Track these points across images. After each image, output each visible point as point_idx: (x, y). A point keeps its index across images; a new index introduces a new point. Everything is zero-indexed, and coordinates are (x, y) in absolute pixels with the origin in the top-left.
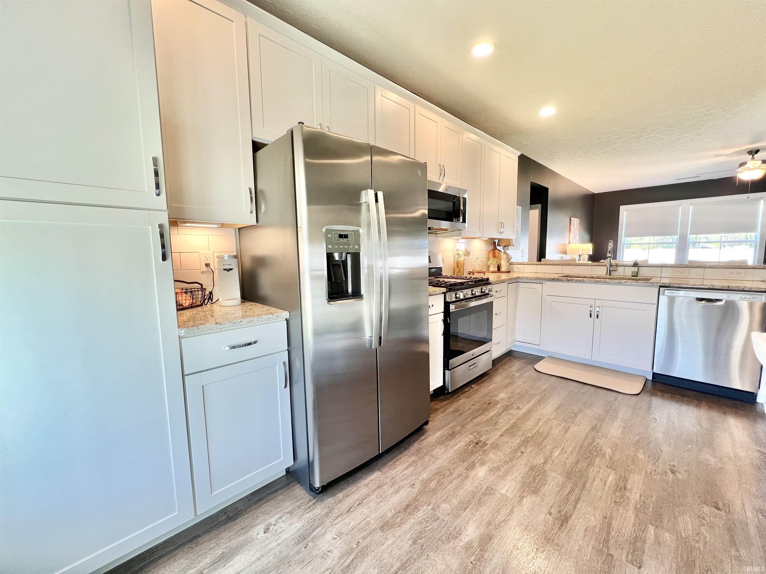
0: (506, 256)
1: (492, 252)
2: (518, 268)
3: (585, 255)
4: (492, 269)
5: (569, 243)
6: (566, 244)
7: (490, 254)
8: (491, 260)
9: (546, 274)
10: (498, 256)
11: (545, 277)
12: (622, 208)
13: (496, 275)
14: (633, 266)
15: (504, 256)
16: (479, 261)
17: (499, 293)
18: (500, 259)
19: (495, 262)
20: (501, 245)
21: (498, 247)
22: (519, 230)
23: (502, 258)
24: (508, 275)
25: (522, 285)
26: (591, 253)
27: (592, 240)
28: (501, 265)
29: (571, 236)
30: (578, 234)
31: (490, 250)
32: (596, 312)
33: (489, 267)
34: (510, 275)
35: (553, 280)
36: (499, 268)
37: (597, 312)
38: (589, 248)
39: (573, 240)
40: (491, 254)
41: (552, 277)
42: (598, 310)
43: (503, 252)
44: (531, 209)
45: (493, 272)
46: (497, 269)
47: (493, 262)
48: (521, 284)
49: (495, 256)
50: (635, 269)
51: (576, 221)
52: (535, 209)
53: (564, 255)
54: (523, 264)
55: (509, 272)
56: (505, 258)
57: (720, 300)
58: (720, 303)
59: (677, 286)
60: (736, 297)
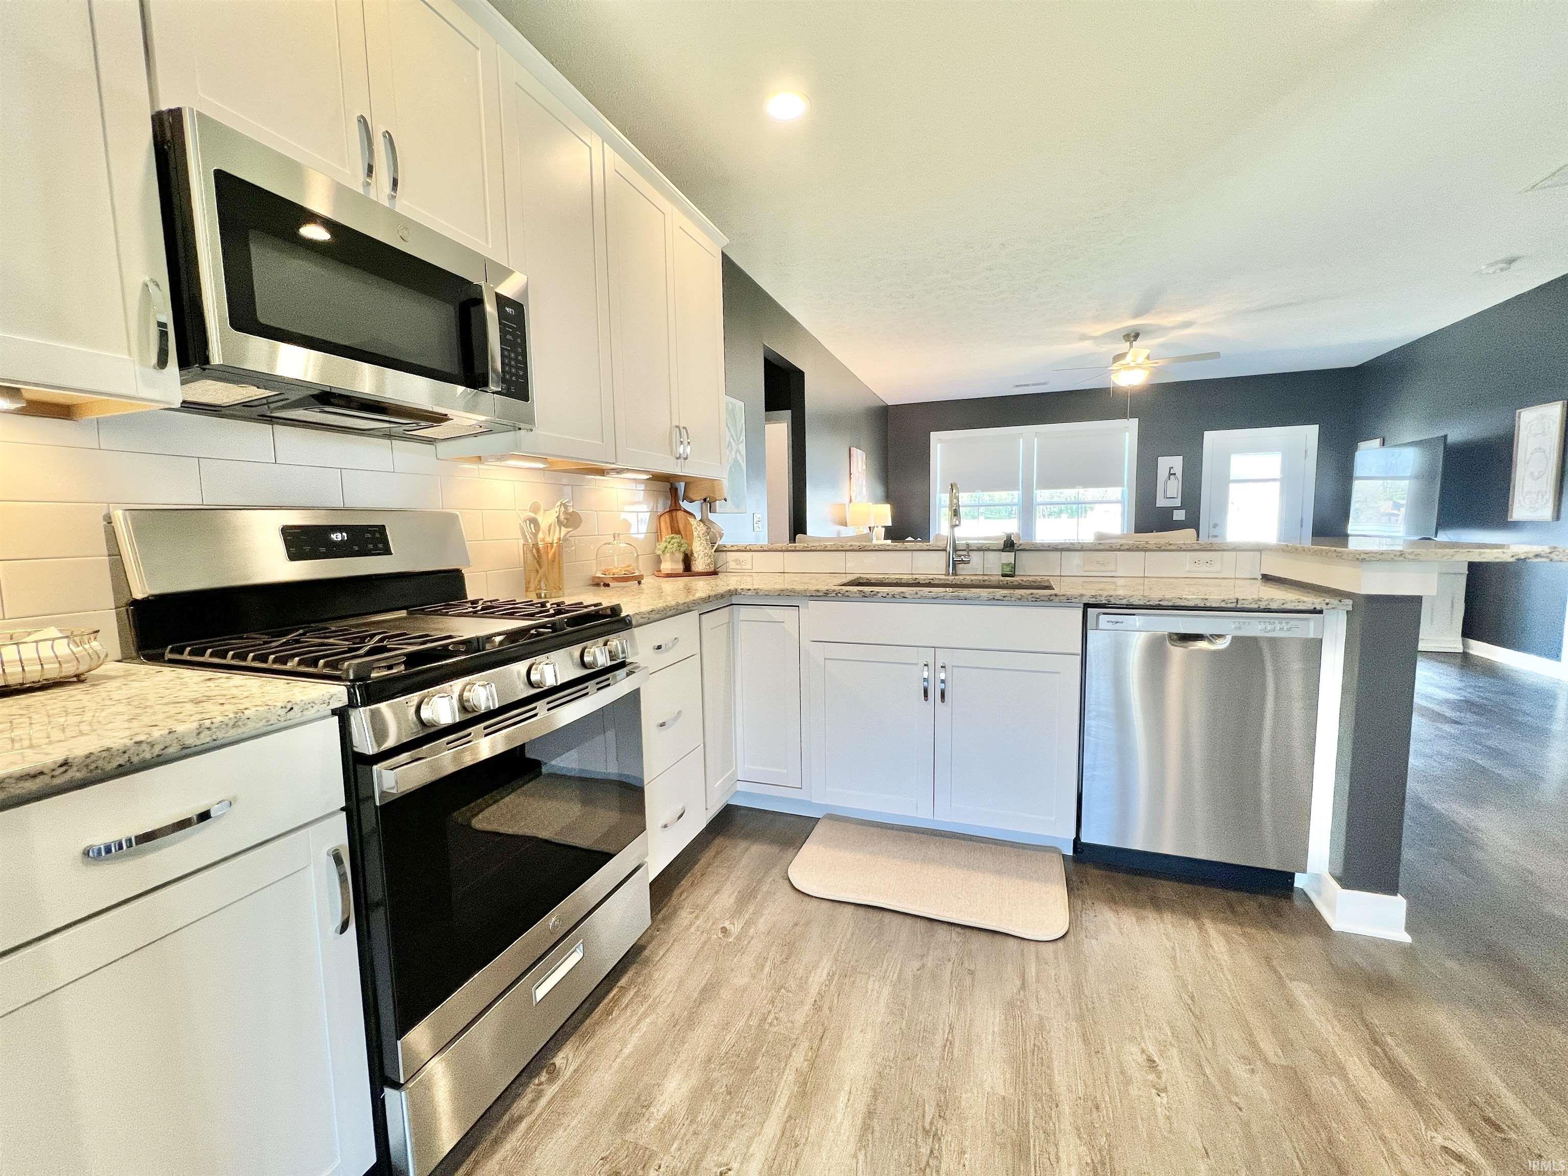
0: (705, 528)
1: (667, 516)
2: (737, 561)
3: (880, 527)
4: (667, 566)
5: (851, 501)
6: (845, 505)
7: (663, 524)
8: (664, 539)
9: (806, 578)
10: (685, 528)
11: (806, 587)
12: (934, 435)
13: (681, 582)
14: (1003, 550)
15: (699, 529)
16: (623, 545)
17: (668, 650)
18: (689, 537)
19: (675, 545)
20: (693, 497)
21: (685, 505)
22: (740, 461)
23: (695, 534)
24: (713, 582)
25: (744, 612)
26: (890, 524)
27: (888, 498)
28: (692, 553)
29: (854, 488)
30: (864, 483)
31: (661, 510)
32: (938, 682)
33: (658, 560)
34: (719, 582)
35: (825, 595)
36: (687, 561)
37: (943, 681)
38: (884, 514)
39: (856, 497)
40: (665, 521)
41: (823, 588)
42: (943, 676)
43: (699, 517)
44: (768, 420)
45: (669, 576)
46: (680, 567)
47: (670, 546)
48: (743, 609)
49: (675, 530)
50: (1008, 557)
51: (860, 459)
52: (778, 421)
53: (842, 528)
54: (750, 551)
55: (715, 573)
56: (702, 532)
57: (1220, 636)
58: (1222, 645)
59: (1124, 602)
60: (1255, 627)
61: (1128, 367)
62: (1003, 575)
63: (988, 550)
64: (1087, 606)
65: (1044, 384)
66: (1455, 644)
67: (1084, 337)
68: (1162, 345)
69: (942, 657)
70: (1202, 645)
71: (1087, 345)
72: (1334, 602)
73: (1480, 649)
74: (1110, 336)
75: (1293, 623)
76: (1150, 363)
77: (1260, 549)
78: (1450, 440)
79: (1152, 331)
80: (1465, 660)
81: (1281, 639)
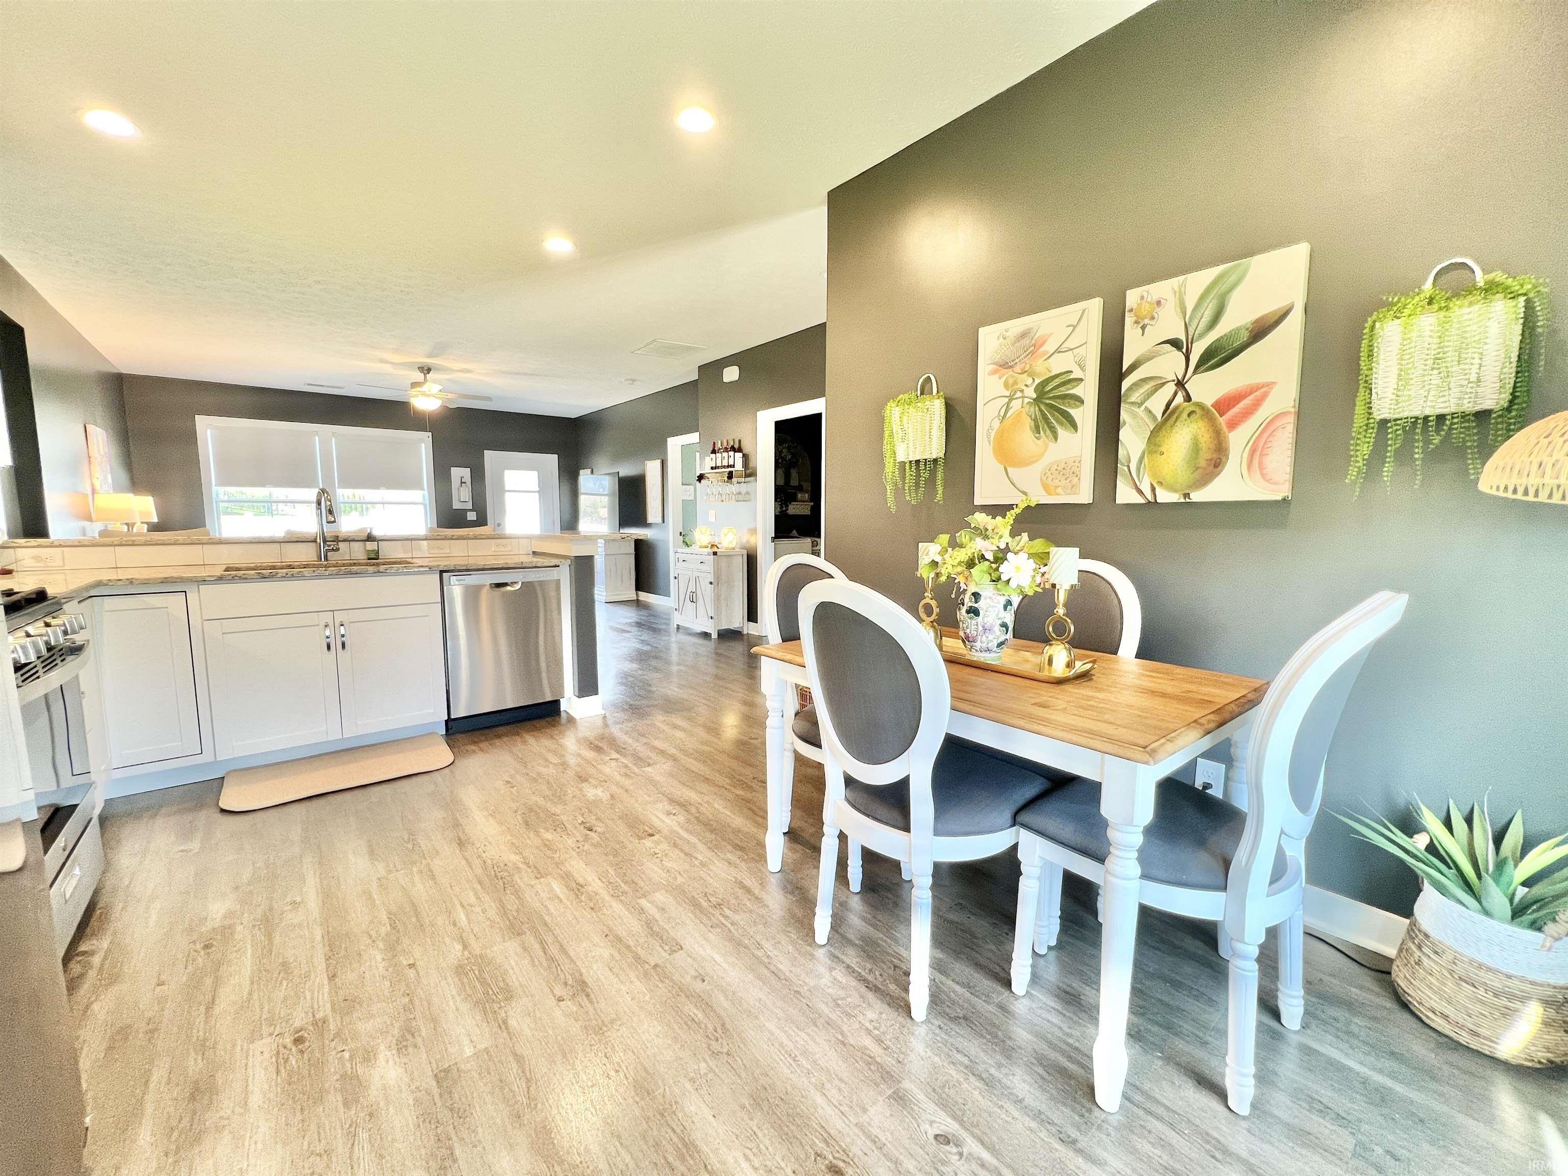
5: (94, 491)
12: (200, 419)
14: (365, 541)
29: (95, 475)
30: (109, 470)
32: (338, 637)
37: (343, 636)
39: (101, 486)
42: (341, 632)
50: (370, 546)
51: (97, 436)
53: (87, 524)
55: (8, 572)
57: (516, 583)
58: (518, 587)
59: (464, 568)
60: (532, 576)
61: (424, 394)
62: (369, 559)
63: (354, 540)
64: (442, 572)
65: (341, 388)
66: (631, 594)
67: (382, 361)
68: (449, 380)
69: (339, 617)
70: (509, 588)
71: (388, 368)
72: (563, 561)
73: (644, 596)
74: (408, 365)
75: (548, 572)
76: (443, 395)
77: (530, 538)
78: (620, 475)
79: (440, 369)
80: (638, 603)
81: (544, 581)
